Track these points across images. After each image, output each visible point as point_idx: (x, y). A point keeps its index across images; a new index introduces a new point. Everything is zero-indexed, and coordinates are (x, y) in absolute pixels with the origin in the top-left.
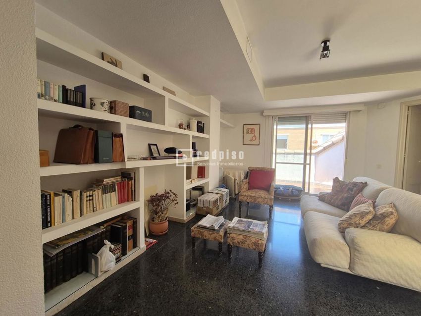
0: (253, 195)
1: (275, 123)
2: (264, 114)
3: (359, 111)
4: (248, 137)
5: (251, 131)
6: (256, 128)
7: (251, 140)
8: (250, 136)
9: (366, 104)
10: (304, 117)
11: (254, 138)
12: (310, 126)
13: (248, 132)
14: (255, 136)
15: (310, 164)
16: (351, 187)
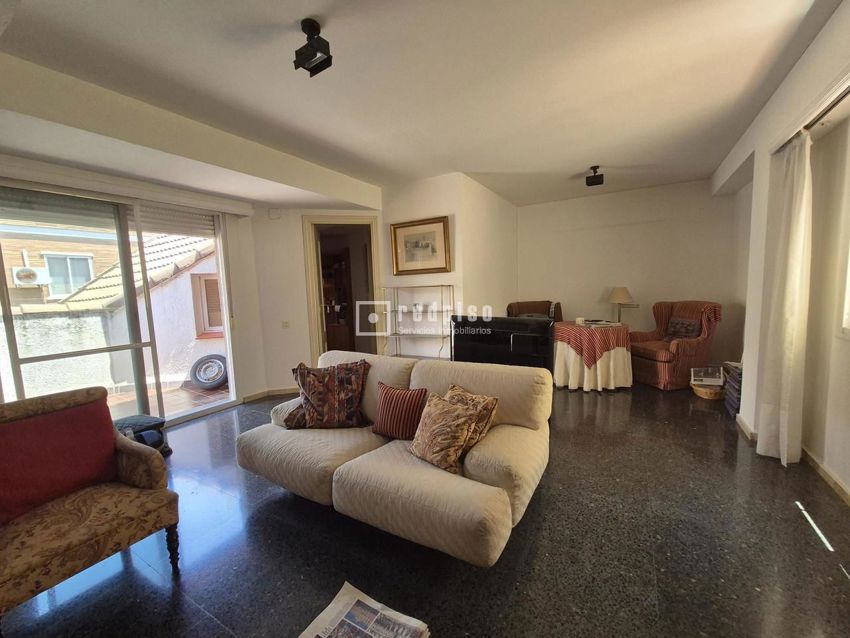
9: (255, 204)
15: (152, 344)
16: (342, 375)
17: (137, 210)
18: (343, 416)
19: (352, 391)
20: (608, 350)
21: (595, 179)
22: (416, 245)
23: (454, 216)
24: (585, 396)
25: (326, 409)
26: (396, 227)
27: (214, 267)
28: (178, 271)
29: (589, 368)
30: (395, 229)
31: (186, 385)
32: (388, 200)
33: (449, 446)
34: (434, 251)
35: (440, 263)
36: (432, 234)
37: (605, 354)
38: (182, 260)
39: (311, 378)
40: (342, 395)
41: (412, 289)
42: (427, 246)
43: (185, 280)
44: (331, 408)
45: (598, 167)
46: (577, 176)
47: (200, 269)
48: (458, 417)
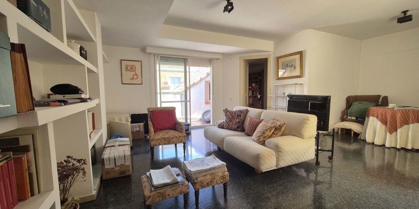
0: (166, 136)
1: (157, 62)
2: (148, 51)
3: (218, 59)
4: (128, 75)
5: (132, 68)
6: (137, 65)
7: (132, 79)
8: (131, 74)
9: (223, 54)
10: (183, 59)
11: (135, 77)
12: (187, 67)
13: (127, 69)
14: (136, 74)
15: (190, 101)
16: (238, 113)
17: (189, 59)
18: (236, 127)
19: (241, 119)
20: (408, 124)
21: (405, 18)
22: (287, 66)
23: (305, 51)
24: (387, 150)
25: (231, 124)
26: (278, 58)
27: (210, 79)
28: (201, 80)
29: (391, 133)
30: (278, 59)
31: (200, 120)
32: (276, 46)
33: (261, 136)
34: (295, 68)
35: (297, 73)
36: (295, 60)
37: (405, 127)
38: (203, 76)
39: (228, 113)
40: (237, 120)
41: (284, 86)
42: (292, 66)
43: (203, 83)
44: (233, 124)
45: (408, 11)
46: (392, 19)
47: (207, 80)
48: (267, 127)
